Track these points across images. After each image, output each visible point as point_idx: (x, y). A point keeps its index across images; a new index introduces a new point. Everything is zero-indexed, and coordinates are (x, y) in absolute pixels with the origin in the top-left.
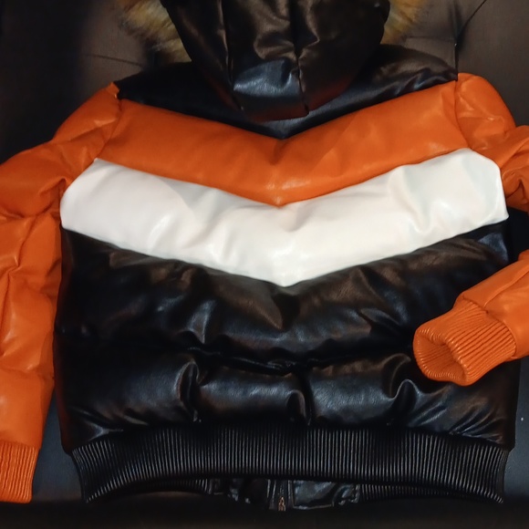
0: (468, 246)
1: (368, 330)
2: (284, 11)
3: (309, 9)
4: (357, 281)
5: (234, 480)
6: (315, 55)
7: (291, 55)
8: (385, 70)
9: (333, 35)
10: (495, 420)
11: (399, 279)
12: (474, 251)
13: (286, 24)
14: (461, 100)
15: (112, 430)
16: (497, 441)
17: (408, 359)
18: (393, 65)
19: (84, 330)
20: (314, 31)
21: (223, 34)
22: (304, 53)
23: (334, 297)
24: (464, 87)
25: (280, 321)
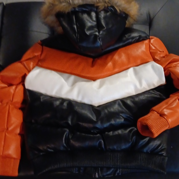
0: (154, 93)
1: (123, 120)
2: (94, 19)
3: (102, 18)
4: (119, 105)
5: (82, 168)
6: (104, 33)
7: (97, 33)
8: (127, 36)
9: (110, 26)
10: (163, 148)
11: (132, 104)
12: (156, 94)
13: (95, 23)
14: (151, 45)
15: (43, 153)
16: (164, 155)
17: (136, 129)
18: (129, 34)
19: (33, 121)
20: (104, 25)
21: (75, 27)
22: (101, 32)
23: (112, 110)
24: (152, 41)
25: (95, 118)
